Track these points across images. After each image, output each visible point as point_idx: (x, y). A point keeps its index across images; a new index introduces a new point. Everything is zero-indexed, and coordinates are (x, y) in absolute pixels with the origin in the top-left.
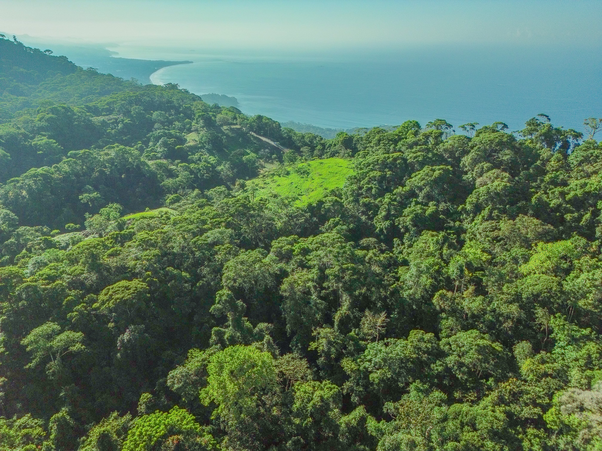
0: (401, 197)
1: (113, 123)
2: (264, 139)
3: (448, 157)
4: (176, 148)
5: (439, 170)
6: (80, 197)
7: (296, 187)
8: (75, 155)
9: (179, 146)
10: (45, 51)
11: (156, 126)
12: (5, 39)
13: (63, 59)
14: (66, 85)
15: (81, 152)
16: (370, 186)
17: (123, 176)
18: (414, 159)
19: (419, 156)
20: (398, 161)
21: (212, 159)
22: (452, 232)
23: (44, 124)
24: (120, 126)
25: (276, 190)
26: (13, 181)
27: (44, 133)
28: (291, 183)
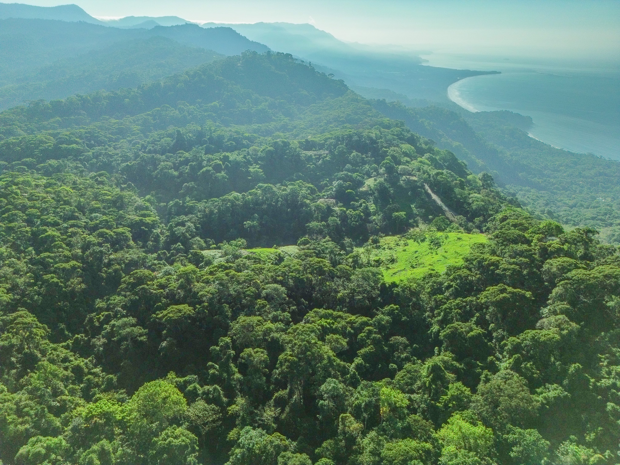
0: (470, 307)
1: (316, 158)
2: (434, 197)
3: (547, 281)
4: (347, 191)
5: (510, 293)
6: (245, 223)
7: (416, 257)
8: (262, 187)
9: (349, 191)
10: (329, 75)
11: (348, 166)
12: (304, 64)
13: (342, 82)
14: (327, 109)
15: (266, 185)
16: (452, 283)
17: (289, 210)
18: (502, 271)
19: (509, 270)
20: (492, 267)
21: (372, 207)
22: (480, 364)
23: (263, 155)
24: (320, 162)
25: (398, 255)
26: (212, 201)
27: (259, 162)
28: (416, 252)
